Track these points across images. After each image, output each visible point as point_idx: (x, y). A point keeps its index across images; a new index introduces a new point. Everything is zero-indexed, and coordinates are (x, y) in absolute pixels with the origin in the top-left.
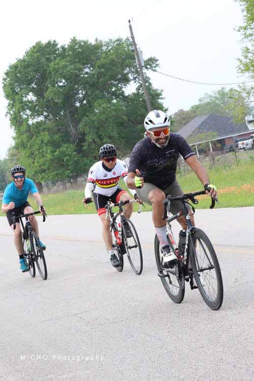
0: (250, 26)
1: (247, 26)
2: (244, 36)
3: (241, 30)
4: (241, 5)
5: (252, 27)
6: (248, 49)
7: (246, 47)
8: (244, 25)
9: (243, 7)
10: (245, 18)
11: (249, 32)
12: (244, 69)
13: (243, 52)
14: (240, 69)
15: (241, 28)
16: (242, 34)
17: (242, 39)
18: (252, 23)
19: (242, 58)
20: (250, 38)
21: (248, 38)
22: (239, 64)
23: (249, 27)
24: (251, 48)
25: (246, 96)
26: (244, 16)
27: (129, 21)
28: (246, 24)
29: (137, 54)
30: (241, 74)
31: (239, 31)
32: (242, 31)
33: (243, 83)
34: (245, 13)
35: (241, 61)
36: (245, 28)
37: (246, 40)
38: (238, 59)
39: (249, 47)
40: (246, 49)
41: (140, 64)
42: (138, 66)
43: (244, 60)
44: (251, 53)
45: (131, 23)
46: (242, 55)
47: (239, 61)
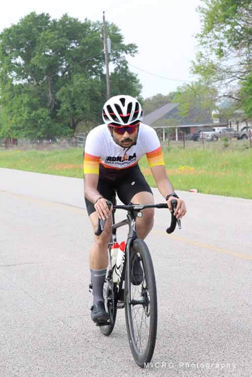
0: (207, 34)
1: (203, 34)
2: (200, 43)
4: (200, 16)
5: (208, 36)
6: (202, 54)
7: (200, 52)
8: (201, 34)
9: (203, 18)
10: (202, 27)
11: (205, 40)
12: (195, 70)
13: (197, 56)
14: (192, 70)
15: (198, 35)
16: (199, 41)
17: (198, 45)
18: (208, 33)
19: (196, 61)
20: (204, 45)
21: (203, 45)
22: (192, 65)
23: (205, 35)
24: (204, 54)
26: (202, 26)
27: (104, 12)
28: (203, 33)
29: (106, 42)
30: (193, 75)
31: (196, 37)
32: (199, 38)
34: (203, 23)
35: (194, 64)
36: (202, 36)
37: (200, 46)
38: (192, 61)
39: (203, 53)
40: (200, 54)
41: (107, 51)
43: (197, 64)
44: (204, 57)
45: (105, 14)
46: (196, 58)
47: (192, 63)
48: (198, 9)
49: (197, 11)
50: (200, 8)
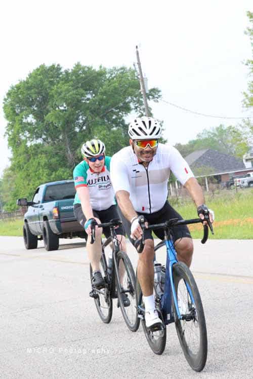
2: (251, 70)
3: (249, 64)
13: (249, 86)
14: (245, 103)
15: (249, 61)
16: (250, 68)
17: (250, 73)
19: (248, 93)
22: (245, 98)
25: (250, 131)
27: (137, 47)
29: (143, 81)
30: (247, 109)
31: (247, 65)
33: (248, 118)
35: (247, 96)
38: (244, 93)
40: (252, 84)
41: (144, 91)
42: (142, 93)
43: (250, 95)
45: (138, 49)
46: (248, 90)
47: (244, 95)
48: (248, 31)
49: (245, 33)
50: (250, 30)
